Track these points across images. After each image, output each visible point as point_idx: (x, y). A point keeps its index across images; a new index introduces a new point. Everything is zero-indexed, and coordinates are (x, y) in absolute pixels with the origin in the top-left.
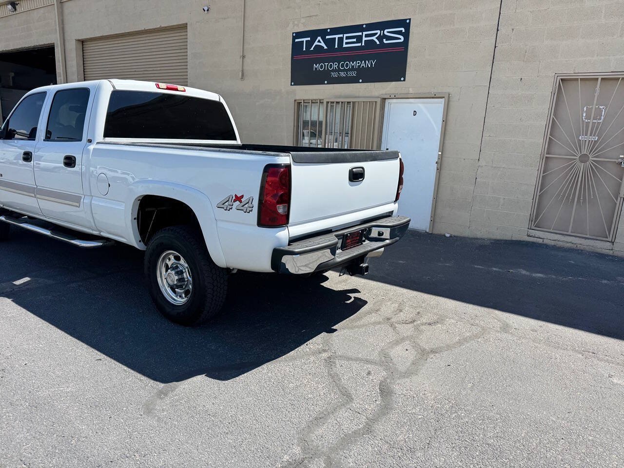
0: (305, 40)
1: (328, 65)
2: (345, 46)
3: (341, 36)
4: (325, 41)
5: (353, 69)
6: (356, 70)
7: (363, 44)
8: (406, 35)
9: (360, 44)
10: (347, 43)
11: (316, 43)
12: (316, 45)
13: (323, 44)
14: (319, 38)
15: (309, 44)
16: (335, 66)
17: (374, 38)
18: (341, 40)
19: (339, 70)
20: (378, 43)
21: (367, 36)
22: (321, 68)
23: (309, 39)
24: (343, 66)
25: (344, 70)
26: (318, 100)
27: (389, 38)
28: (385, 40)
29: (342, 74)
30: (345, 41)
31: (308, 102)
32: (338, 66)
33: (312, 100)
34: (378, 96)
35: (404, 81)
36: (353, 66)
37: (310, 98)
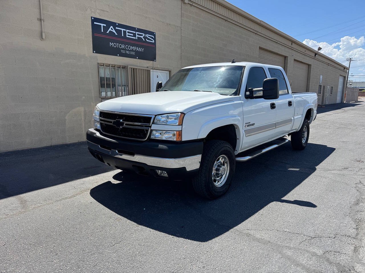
0: (102, 25)
1: (119, 45)
2: (127, 36)
3: (125, 30)
4: (116, 30)
5: (132, 50)
6: (134, 51)
7: (137, 39)
8: (155, 39)
9: (135, 38)
10: (128, 35)
11: (110, 29)
12: (110, 31)
13: (114, 31)
14: (111, 27)
15: (106, 29)
16: (123, 46)
17: (142, 37)
18: (125, 32)
19: (125, 50)
20: (144, 40)
21: (138, 34)
22: (115, 46)
23: (105, 25)
24: (127, 47)
25: (128, 50)
26: (115, 65)
27: (149, 39)
28: (147, 39)
29: (127, 52)
30: (127, 34)
31: (108, 66)
32: (125, 47)
33: (111, 65)
34: (147, 67)
35: (156, 61)
36: (133, 49)
37: (109, 63)
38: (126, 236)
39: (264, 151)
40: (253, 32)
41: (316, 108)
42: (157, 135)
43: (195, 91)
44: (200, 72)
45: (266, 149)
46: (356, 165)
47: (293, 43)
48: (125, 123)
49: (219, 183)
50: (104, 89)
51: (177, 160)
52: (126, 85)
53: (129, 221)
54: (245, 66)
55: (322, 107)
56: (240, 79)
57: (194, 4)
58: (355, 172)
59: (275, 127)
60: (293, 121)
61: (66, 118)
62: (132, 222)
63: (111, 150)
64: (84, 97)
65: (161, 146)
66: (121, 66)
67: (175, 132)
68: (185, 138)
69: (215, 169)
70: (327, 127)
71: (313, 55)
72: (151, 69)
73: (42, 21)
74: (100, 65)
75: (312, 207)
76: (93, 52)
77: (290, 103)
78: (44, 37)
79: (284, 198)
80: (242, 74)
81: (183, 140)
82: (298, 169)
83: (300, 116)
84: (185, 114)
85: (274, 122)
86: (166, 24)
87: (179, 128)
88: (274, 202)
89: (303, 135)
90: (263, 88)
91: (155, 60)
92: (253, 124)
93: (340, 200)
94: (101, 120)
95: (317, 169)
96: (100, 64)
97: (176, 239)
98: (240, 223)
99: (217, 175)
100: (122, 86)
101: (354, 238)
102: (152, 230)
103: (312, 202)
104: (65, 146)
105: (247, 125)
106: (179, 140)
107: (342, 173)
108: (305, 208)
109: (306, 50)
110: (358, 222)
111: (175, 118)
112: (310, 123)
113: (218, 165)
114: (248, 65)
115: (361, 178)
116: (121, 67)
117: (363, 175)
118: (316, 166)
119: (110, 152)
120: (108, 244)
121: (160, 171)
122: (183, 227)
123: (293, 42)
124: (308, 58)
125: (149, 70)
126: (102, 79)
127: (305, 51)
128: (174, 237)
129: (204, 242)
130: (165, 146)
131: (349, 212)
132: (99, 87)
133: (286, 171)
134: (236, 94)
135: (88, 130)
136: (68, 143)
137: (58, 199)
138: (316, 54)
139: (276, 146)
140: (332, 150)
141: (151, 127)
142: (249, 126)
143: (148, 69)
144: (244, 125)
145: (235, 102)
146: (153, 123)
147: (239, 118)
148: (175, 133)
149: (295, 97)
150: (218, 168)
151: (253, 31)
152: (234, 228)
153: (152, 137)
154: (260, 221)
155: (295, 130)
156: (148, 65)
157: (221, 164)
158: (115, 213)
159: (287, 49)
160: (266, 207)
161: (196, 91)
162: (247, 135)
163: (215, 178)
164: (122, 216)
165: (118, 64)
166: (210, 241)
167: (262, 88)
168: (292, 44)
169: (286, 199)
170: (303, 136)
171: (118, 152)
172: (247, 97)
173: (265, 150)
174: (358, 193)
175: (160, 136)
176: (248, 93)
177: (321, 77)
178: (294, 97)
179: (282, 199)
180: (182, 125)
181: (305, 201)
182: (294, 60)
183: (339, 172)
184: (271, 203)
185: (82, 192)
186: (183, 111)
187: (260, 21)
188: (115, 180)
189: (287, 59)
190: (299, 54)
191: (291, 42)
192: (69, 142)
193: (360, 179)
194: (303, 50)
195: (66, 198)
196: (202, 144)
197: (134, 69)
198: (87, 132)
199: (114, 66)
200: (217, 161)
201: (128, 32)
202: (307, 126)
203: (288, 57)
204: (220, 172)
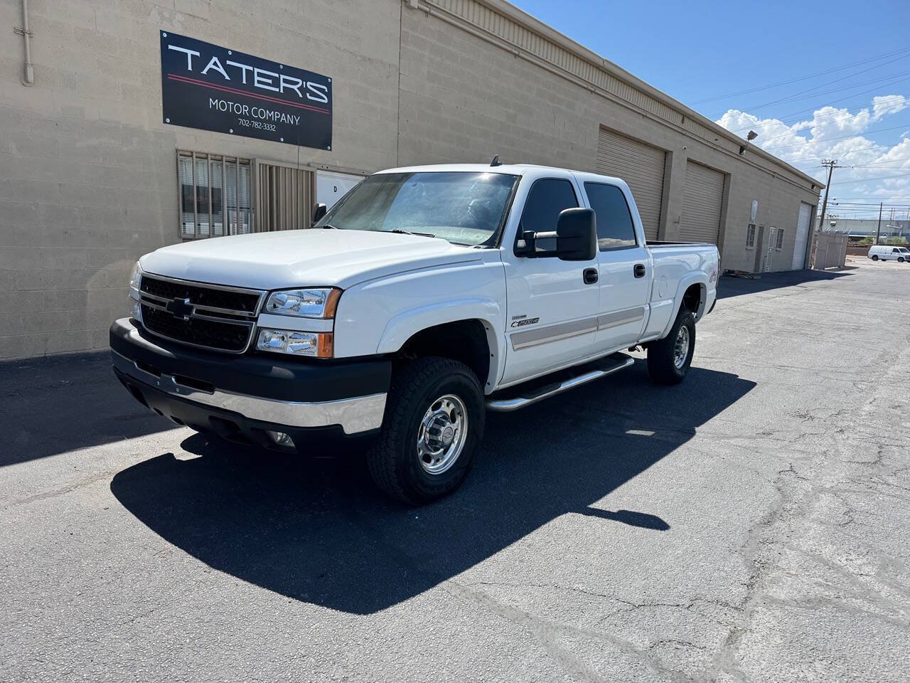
0: (190, 52)
1: (233, 106)
2: (256, 85)
3: (251, 68)
4: (226, 67)
5: (269, 121)
6: (274, 123)
7: (282, 91)
8: (329, 95)
9: (277, 90)
10: (259, 82)
11: (210, 65)
12: (210, 69)
13: (221, 70)
14: (215, 59)
15: (200, 63)
16: (245, 110)
17: (295, 87)
18: (250, 74)
19: (250, 118)
20: (301, 96)
21: (285, 81)
22: (223, 108)
23: (198, 54)
24: (256, 113)
25: (258, 120)
26: (222, 156)
27: (313, 94)
28: (308, 94)
29: (256, 124)
30: (257, 78)
31: (205, 157)
32: (249, 112)
33: (211, 155)
34: (309, 165)
35: (331, 150)
36: (270, 118)
37: (206, 151)
38: (171, 596)
39: (565, 386)
40: (585, 88)
41: (714, 283)
42: (273, 343)
43: (394, 232)
44: (415, 185)
45: (571, 381)
46: (794, 424)
47: (686, 118)
48: (197, 307)
49: (439, 465)
50: (191, 215)
51: (320, 406)
52: (250, 209)
53: (190, 558)
54: (521, 176)
55: (753, 279)
56: (505, 209)
57: (432, 12)
58: (786, 443)
59: (595, 328)
60: (647, 314)
61: (88, 286)
62: (198, 561)
63: (159, 375)
64: (136, 236)
65: (278, 370)
66: (238, 160)
67: (317, 335)
68: (342, 350)
69: (428, 429)
70: (751, 328)
71: (736, 150)
72: (318, 169)
73: (27, 36)
74: (181, 155)
75: (657, 529)
76: (165, 122)
77: (639, 271)
78: (31, 78)
79: (597, 505)
80: (511, 196)
81: (336, 356)
82: (649, 433)
83: (670, 301)
84: (342, 291)
85: (593, 315)
86: (359, 58)
87: (326, 326)
88: (569, 514)
89: (678, 347)
90: (557, 233)
91: (329, 148)
92: (534, 321)
93: (730, 512)
94: (144, 298)
95: (697, 434)
96: (180, 152)
97: (296, 605)
98: (470, 567)
99: (434, 444)
100: (239, 209)
101: (736, 608)
102: (241, 582)
103: (661, 517)
104: (82, 358)
105: (518, 321)
106: (324, 356)
107: (752, 444)
108: (640, 531)
109: (717, 137)
110: (759, 569)
111: (317, 299)
112: (698, 318)
113: (437, 419)
114: (529, 172)
115: (797, 459)
116: (238, 163)
117: (803, 452)
118: (698, 426)
119: (158, 380)
120: (119, 617)
121: (280, 434)
122: (322, 576)
123: (686, 115)
124: (724, 158)
125: (312, 173)
126: (185, 192)
127: (717, 140)
128: (294, 600)
129: (365, 614)
130: (289, 369)
131: (742, 542)
132: (179, 210)
133: (619, 437)
134: (491, 243)
135: (115, 323)
136: (91, 351)
137: (24, 497)
138: (742, 149)
139: (599, 374)
140: (749, 386)
141: (256, 320)
142: (522, 324)
143: (309, 169)
144: (510, 321)
145: (487, 265)
146: (262, 311)
147: (495, 305)
148: (317, 338)
149: (655, 255)
150: (436, 426)
151: (586, 86)
152: (451, 579)
153: (261, 345)
154: (521, 561)
155: (656, 336)
156: (309, 160)
157: (443, 417)
158: (159, 536)
159: (670, 134)
160: (547, 525)
161: (398, 232)
162: (516, 347)
163: (428, 452)
164: (176, 545)
165: (231, 155)
166: (381, 614)
167: (555, 233)
168: (683, 122)
169: (600, 508)
170: (678, 350)
171: (176, 380)
172: (519, 253)
173: (568, 383)
174: (778, 496)
175: (281, 344)
176: (521, 243)
177: (755, 205)
178: (651, 255)
179: (590, 506)
180: (334, 318)
181: (645, 513)
182: (688, 160)
183: (746, 442)
184: (559, 515)
185: (91, 480)
186: (338, 283)
187: (604, 61)
188: (185, 451)
189: (669, 157)
190: (699, 146)
191: (680, 117)
192: (94, 348)
193: (791, 461)
194: (710, 137)
195: (45, 495)
196: (388, 367)
197: (271, 168)
198: (112, 327)
199: (219, 159)
200: (434, 409)
201: (259, 75)
202: (688, 327)
203: (672, 152)
204: (440, 438)
